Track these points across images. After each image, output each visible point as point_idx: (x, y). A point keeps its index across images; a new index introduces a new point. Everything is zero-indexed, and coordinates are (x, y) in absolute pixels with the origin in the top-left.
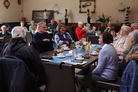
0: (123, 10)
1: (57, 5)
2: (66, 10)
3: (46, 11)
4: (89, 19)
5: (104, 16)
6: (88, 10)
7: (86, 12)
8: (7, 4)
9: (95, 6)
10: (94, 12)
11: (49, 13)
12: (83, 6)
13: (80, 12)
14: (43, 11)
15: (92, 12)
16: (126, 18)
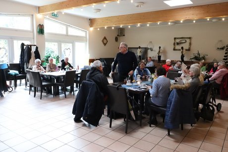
0: (223, 49)
1: (151, 42)
2: (160, 47)
3: (140, 48)
4: (182, 57)
5: (199, 54)
6: (182, 48)
7: (180, 50)
8: (105, 41)
9: (190, 44)
10: (189, 50)
11: (143, 50)
12: (178, 44)
13: (174, 49)
14: (137, 48)
15: (186, 50)
16: (225, 56)
